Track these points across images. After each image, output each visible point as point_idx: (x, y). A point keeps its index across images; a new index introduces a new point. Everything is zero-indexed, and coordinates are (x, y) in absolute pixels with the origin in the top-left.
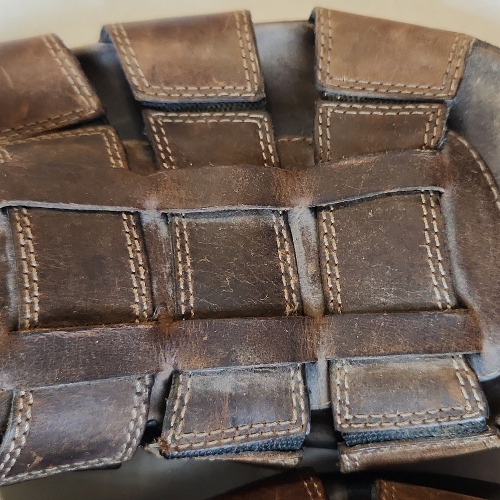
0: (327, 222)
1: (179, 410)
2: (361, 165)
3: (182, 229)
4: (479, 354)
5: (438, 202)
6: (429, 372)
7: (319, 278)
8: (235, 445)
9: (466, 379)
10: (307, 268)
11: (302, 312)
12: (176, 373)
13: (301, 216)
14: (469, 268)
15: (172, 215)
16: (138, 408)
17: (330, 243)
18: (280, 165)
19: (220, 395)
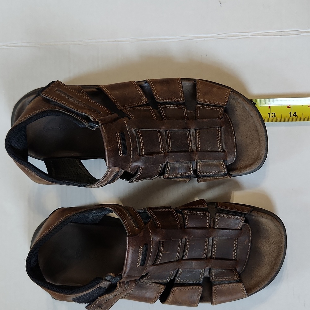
0: (198, 132)
1: (168, 170)
2: (205, 121)
3: (169, 134)
4: (226, 160)
5: (221, 130)
6: (217, 164)
7: (196, 144)
8: (178, 177)
9: (223, 166)
10: (193, 141)
11: (192, 151)
12: (168, 163)
13: (192, 130)
14: (226, 143)
15: (167, 130)
16: (160, 169)
17: (198, 137)
18: (188, 119)
19: (176, 167)
